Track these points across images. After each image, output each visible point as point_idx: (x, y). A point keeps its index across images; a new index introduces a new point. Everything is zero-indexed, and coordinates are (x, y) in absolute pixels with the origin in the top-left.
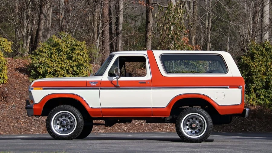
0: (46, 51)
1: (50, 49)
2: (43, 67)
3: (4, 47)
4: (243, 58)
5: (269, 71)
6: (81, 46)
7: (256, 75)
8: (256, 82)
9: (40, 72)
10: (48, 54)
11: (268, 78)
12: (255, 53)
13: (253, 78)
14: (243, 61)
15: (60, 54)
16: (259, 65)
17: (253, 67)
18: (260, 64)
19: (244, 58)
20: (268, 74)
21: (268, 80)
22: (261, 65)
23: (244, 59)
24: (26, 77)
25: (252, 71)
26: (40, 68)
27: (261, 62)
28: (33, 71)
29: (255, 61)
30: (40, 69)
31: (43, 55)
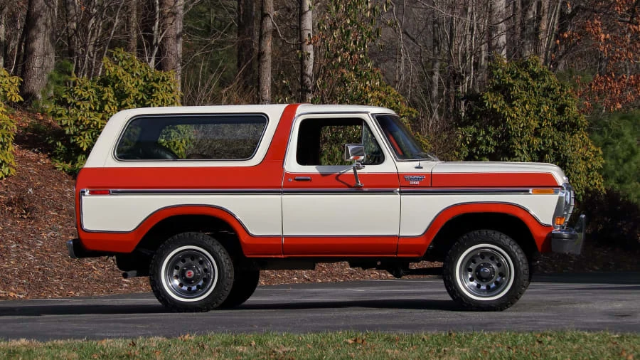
0: (89, 97)
1: (98, 91)
2: (88, 135)
3: (6, 89)
4: (487, 99)
5: (544, 127)
6: (168, 82)
7: (518, 136)
8: (520, 155)
9: (81, 146)
10: (95, 102)
11: (544, 143)
12: (512, 85)
13: (513, 144)
14: (489, 105)
15: (123, 103)
16: (523, 112)
17: (512, 118)
18: (524, 110)
19: (489, 97)
20: (543, 135)
21: (543, 148)
22: (528, 114)
23: (489, 100)
24: (44, 160)
25: (511, 128)
26: (82, 137)
27: (527, 106)
28: (60, 144)
29: (515, 105)
30: (80, 139)
31: (84, 106)
